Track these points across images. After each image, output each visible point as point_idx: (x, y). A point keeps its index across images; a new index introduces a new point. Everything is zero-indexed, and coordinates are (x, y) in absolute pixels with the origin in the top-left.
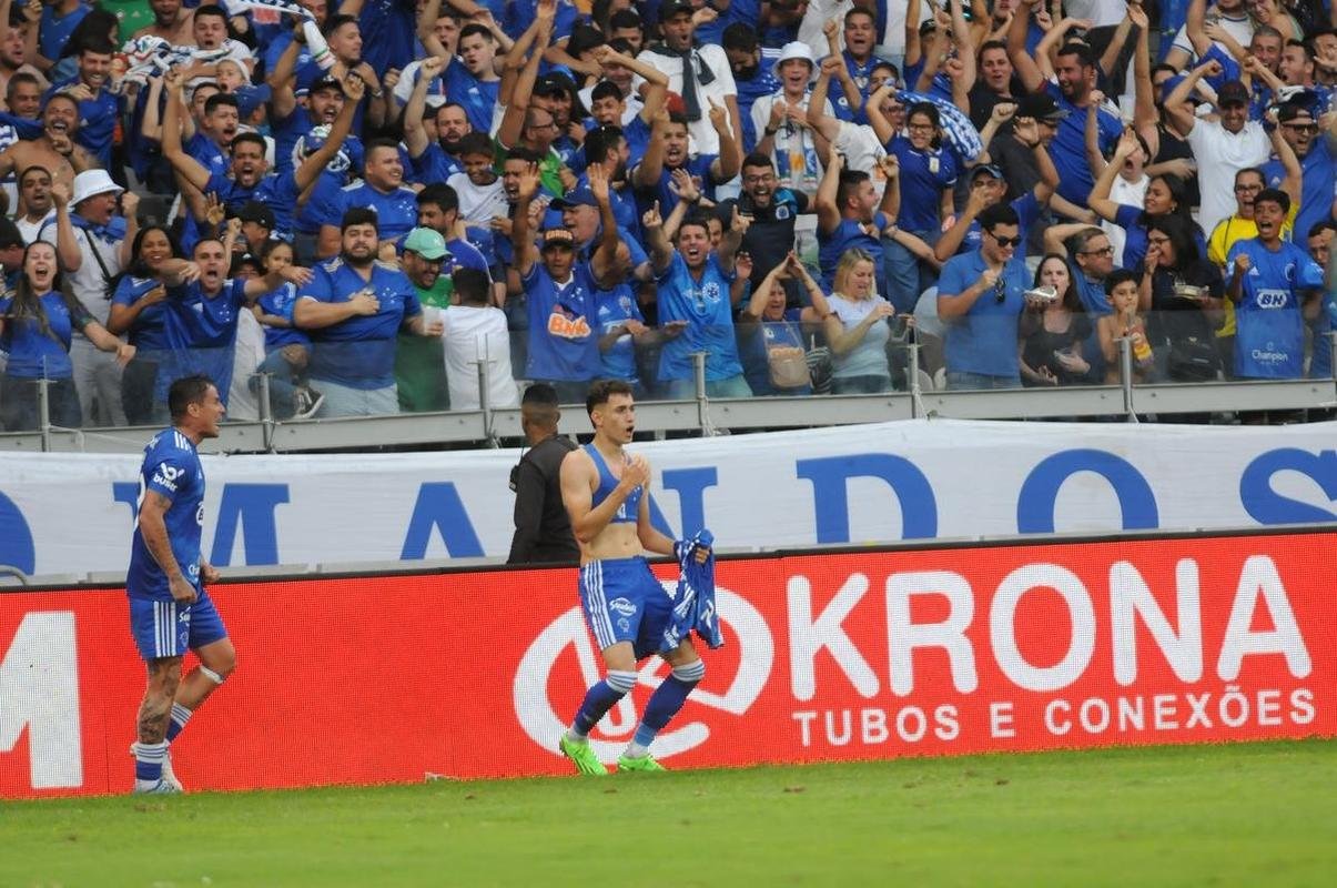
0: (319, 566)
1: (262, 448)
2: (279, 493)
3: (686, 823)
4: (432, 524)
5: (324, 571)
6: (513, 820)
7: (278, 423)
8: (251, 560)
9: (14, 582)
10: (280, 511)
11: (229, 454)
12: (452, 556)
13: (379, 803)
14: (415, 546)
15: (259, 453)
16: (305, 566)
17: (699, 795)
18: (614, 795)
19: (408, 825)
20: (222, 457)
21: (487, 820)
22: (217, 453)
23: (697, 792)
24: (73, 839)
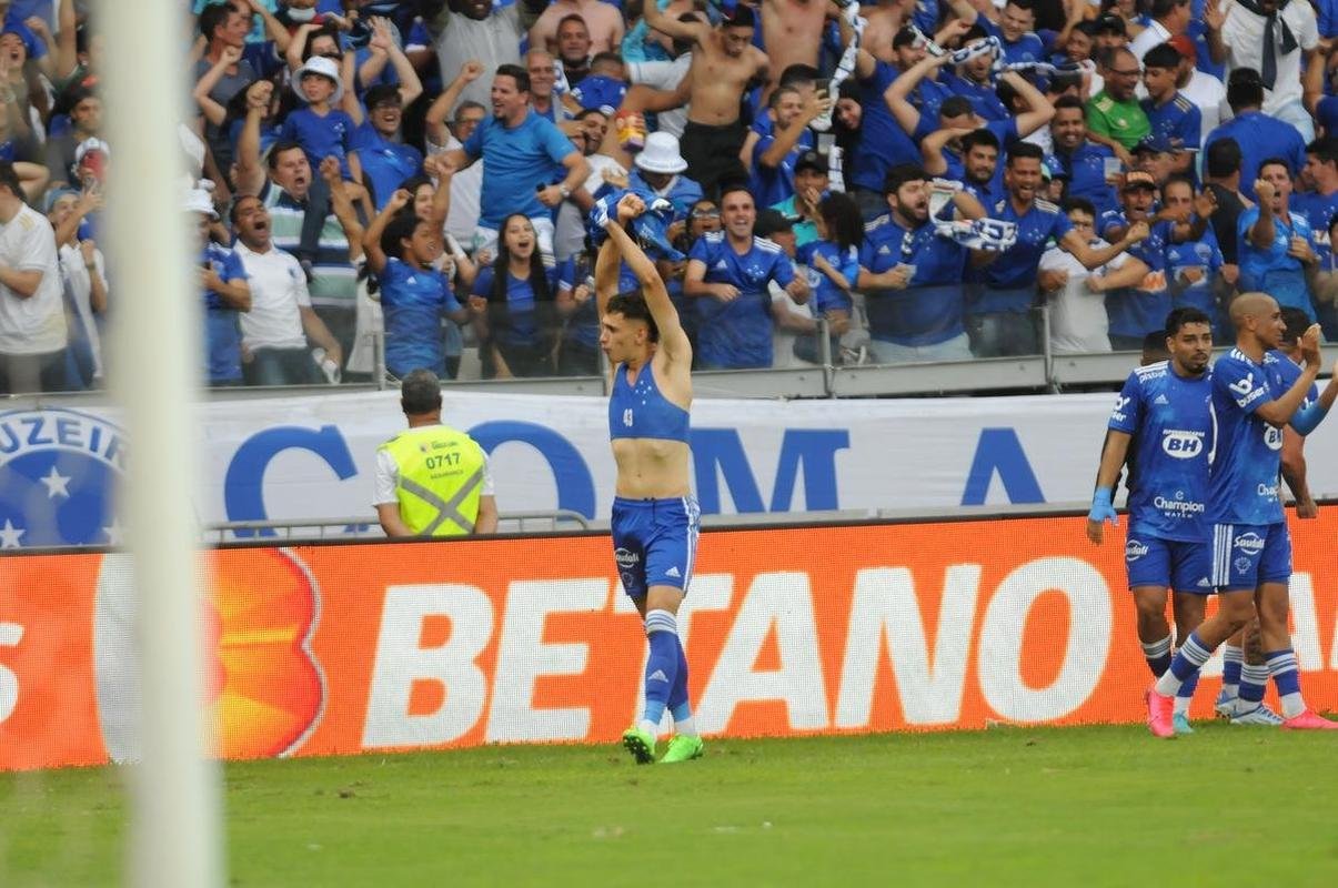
0: (879, 512)
1: (823, 394)
2: (840, 439)
3: (1249, 770)
4: (992, 470)
5: (884, 517)
6: (1075, 766)
7: (839, 368)
8: (812, 505)
9: (575, 527)
10: (840, 456)
11: (789, 399)
12: (1013, 502)
13: (940, 749)
14: (975, 491)
15: (819, 398)
16: (865, 511)
17: (1261, 743)
18: (1176, 742)
19: (969, 771)
20: (782, 403)
21: (1047, 766)
22: (777, 398)
23: (1258, 740)
24: (634, 783)
